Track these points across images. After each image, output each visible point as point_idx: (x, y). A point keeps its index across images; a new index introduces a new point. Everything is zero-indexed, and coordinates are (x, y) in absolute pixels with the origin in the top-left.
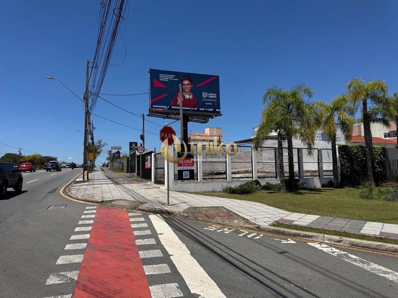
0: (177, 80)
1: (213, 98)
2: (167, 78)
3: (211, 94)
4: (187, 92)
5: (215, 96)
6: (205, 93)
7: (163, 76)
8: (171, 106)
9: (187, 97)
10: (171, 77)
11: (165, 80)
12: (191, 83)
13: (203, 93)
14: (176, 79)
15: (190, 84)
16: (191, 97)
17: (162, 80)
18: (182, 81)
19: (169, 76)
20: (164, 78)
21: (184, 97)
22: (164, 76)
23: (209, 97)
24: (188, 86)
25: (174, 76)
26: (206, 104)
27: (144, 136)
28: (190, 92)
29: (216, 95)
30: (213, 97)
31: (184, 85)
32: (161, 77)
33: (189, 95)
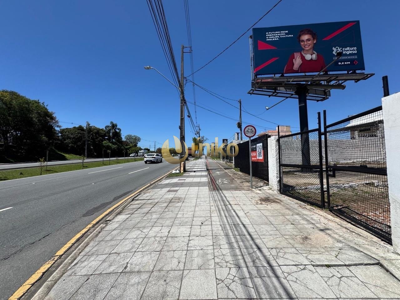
0: (292, 36)
1: (350, 55)
2: (277, 36)
3: (348, 48)
4: (307, 50)
5: (354, 50)
6: (337, 49)
7: (271, 35)
8: (284, 72)
9: (308, 57)
10: (282, 34)
11: (273, 39)
12: (313, 37)
13: (334, 49)
14: (290, 36)
15: (312, 39)
16: (314, 57)
17: (270, 40)
18: (300, 36)
19: (280, 33)
20: (272, 37)
21: (303, 58)
22: (273, 34)
23: (344, 52)
24: (309, 42)
25: (287, 32)
26: (340, 63)
27: (241, 124)
28: (312, 49)
29: (355, 48)
30: (351, 52)
31: (303, 41)
32: (269, 37)
33: (312, 55)
